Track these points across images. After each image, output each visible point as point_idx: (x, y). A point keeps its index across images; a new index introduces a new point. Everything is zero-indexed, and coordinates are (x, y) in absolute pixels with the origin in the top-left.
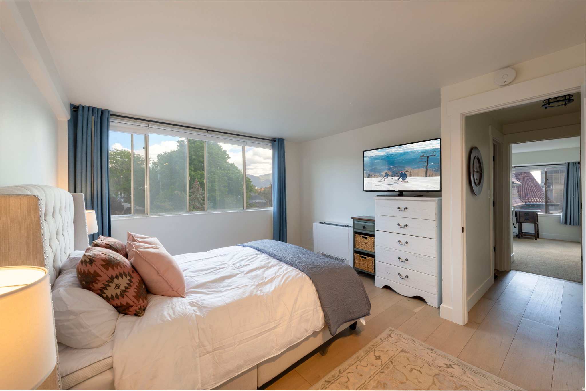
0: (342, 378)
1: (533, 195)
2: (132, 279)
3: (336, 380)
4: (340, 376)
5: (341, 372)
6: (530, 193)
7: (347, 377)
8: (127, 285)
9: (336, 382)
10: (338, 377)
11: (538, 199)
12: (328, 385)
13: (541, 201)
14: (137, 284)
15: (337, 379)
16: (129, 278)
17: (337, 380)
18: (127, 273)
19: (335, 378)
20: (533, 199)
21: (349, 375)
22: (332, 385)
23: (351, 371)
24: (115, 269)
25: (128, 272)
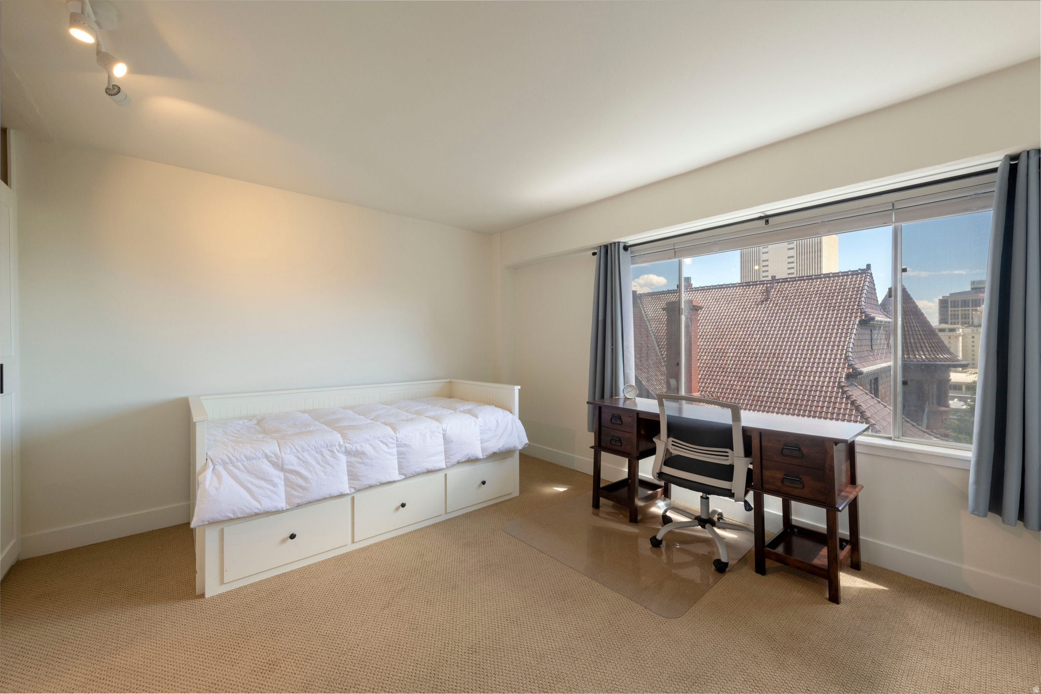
1: (918, 345)
6: (912, 341)
11: (928, 354)
13: (933, 358)
20: (917, 353)
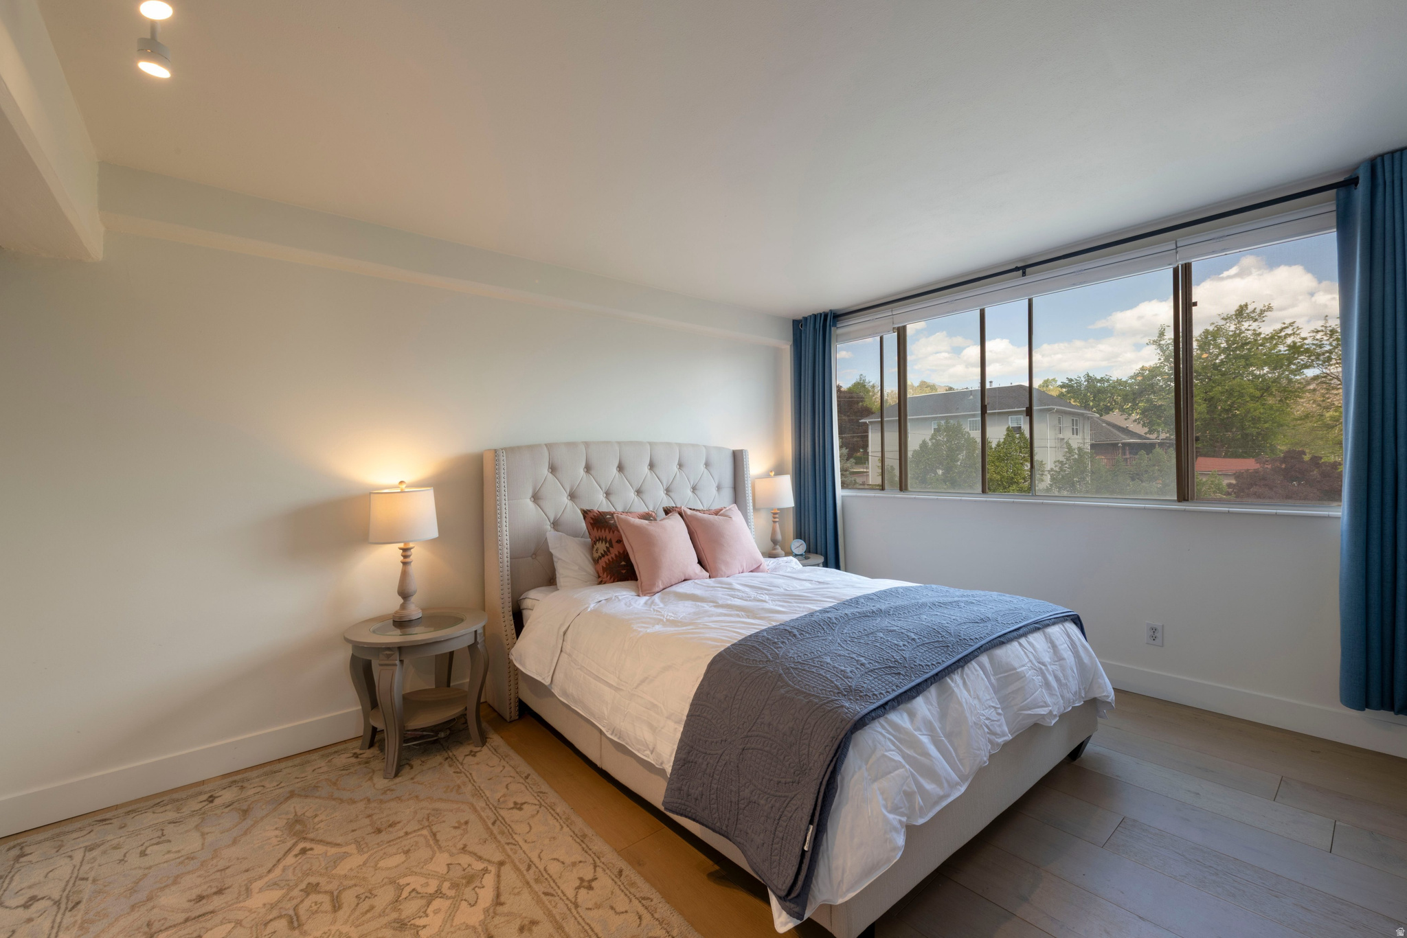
0: (628, 901)
2: (611, 548)
3: (622, 887)
4: (632, 896)
5: (643, 901)
7: (626, 912)
8: (603, 552)
9: (616, 888)
10: (630, 893)
12: (609, 873)
14: (613, 556)
15: (623, 891)
16: (607, 545)
17: (621, 889)
18: (608, 540)
19: (627, 886)
21: (632, 918)
22: (610, 881)
23: (644, 922)
24: (599, 531)
25: (610, 540)
